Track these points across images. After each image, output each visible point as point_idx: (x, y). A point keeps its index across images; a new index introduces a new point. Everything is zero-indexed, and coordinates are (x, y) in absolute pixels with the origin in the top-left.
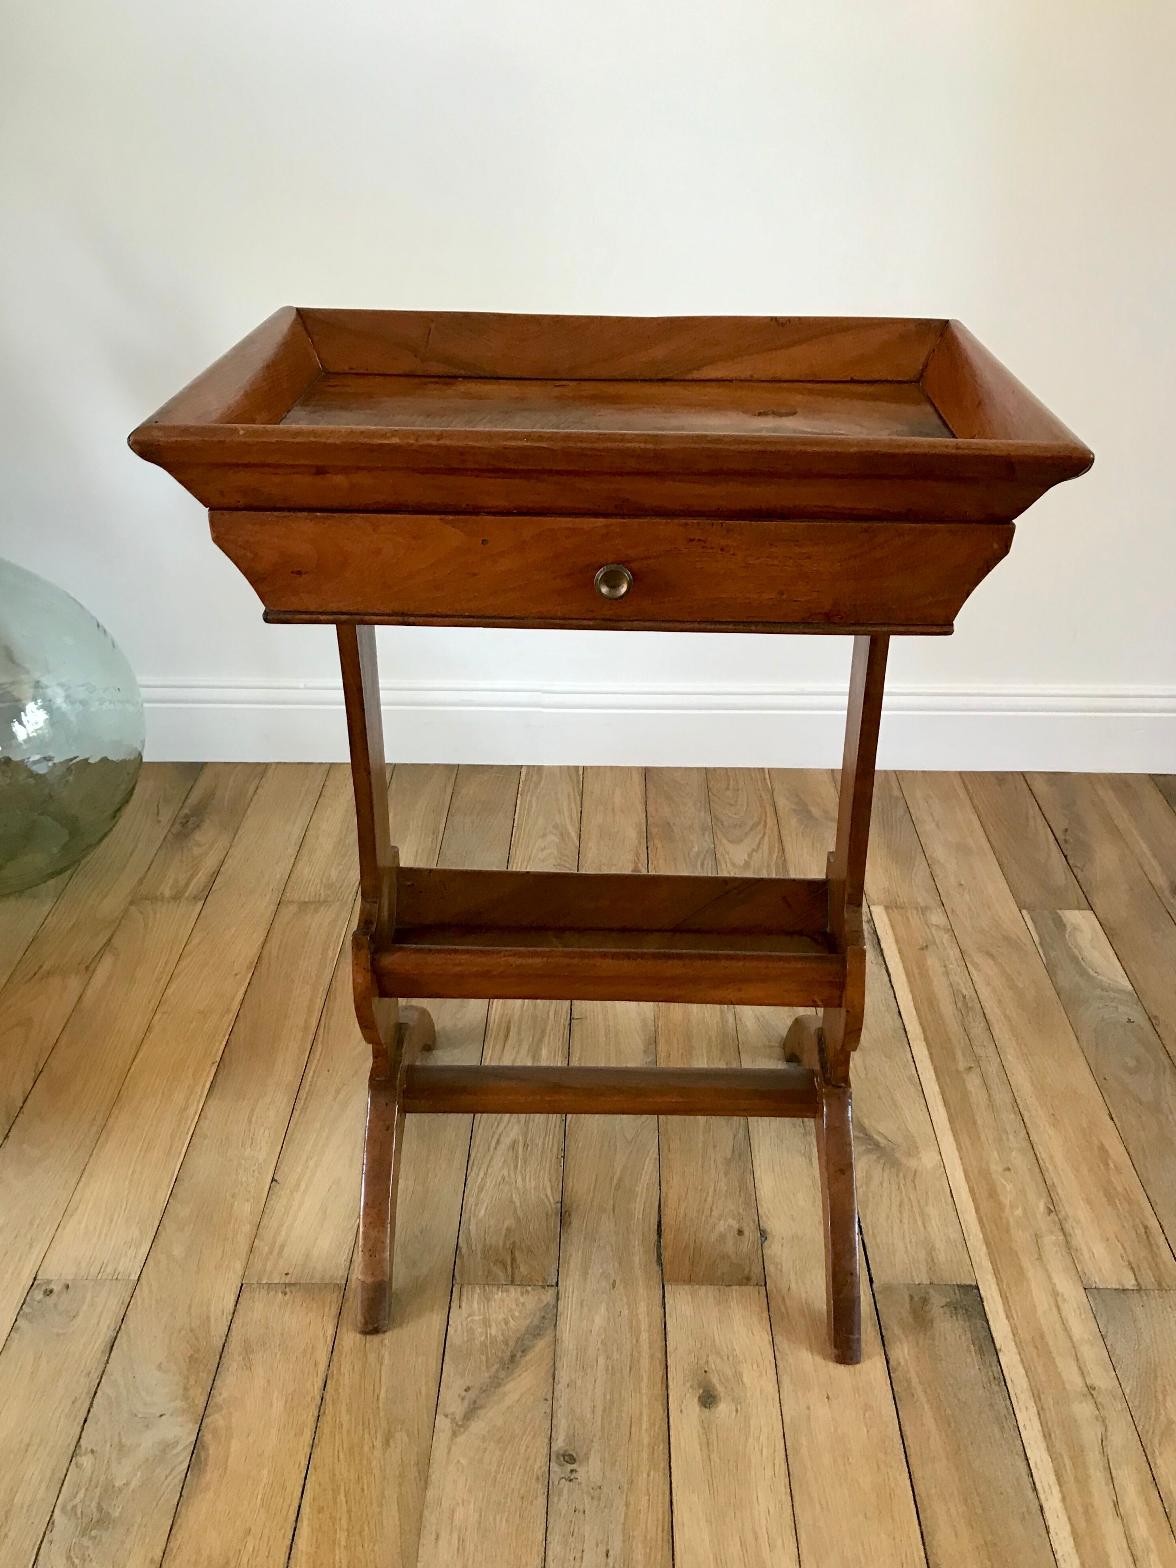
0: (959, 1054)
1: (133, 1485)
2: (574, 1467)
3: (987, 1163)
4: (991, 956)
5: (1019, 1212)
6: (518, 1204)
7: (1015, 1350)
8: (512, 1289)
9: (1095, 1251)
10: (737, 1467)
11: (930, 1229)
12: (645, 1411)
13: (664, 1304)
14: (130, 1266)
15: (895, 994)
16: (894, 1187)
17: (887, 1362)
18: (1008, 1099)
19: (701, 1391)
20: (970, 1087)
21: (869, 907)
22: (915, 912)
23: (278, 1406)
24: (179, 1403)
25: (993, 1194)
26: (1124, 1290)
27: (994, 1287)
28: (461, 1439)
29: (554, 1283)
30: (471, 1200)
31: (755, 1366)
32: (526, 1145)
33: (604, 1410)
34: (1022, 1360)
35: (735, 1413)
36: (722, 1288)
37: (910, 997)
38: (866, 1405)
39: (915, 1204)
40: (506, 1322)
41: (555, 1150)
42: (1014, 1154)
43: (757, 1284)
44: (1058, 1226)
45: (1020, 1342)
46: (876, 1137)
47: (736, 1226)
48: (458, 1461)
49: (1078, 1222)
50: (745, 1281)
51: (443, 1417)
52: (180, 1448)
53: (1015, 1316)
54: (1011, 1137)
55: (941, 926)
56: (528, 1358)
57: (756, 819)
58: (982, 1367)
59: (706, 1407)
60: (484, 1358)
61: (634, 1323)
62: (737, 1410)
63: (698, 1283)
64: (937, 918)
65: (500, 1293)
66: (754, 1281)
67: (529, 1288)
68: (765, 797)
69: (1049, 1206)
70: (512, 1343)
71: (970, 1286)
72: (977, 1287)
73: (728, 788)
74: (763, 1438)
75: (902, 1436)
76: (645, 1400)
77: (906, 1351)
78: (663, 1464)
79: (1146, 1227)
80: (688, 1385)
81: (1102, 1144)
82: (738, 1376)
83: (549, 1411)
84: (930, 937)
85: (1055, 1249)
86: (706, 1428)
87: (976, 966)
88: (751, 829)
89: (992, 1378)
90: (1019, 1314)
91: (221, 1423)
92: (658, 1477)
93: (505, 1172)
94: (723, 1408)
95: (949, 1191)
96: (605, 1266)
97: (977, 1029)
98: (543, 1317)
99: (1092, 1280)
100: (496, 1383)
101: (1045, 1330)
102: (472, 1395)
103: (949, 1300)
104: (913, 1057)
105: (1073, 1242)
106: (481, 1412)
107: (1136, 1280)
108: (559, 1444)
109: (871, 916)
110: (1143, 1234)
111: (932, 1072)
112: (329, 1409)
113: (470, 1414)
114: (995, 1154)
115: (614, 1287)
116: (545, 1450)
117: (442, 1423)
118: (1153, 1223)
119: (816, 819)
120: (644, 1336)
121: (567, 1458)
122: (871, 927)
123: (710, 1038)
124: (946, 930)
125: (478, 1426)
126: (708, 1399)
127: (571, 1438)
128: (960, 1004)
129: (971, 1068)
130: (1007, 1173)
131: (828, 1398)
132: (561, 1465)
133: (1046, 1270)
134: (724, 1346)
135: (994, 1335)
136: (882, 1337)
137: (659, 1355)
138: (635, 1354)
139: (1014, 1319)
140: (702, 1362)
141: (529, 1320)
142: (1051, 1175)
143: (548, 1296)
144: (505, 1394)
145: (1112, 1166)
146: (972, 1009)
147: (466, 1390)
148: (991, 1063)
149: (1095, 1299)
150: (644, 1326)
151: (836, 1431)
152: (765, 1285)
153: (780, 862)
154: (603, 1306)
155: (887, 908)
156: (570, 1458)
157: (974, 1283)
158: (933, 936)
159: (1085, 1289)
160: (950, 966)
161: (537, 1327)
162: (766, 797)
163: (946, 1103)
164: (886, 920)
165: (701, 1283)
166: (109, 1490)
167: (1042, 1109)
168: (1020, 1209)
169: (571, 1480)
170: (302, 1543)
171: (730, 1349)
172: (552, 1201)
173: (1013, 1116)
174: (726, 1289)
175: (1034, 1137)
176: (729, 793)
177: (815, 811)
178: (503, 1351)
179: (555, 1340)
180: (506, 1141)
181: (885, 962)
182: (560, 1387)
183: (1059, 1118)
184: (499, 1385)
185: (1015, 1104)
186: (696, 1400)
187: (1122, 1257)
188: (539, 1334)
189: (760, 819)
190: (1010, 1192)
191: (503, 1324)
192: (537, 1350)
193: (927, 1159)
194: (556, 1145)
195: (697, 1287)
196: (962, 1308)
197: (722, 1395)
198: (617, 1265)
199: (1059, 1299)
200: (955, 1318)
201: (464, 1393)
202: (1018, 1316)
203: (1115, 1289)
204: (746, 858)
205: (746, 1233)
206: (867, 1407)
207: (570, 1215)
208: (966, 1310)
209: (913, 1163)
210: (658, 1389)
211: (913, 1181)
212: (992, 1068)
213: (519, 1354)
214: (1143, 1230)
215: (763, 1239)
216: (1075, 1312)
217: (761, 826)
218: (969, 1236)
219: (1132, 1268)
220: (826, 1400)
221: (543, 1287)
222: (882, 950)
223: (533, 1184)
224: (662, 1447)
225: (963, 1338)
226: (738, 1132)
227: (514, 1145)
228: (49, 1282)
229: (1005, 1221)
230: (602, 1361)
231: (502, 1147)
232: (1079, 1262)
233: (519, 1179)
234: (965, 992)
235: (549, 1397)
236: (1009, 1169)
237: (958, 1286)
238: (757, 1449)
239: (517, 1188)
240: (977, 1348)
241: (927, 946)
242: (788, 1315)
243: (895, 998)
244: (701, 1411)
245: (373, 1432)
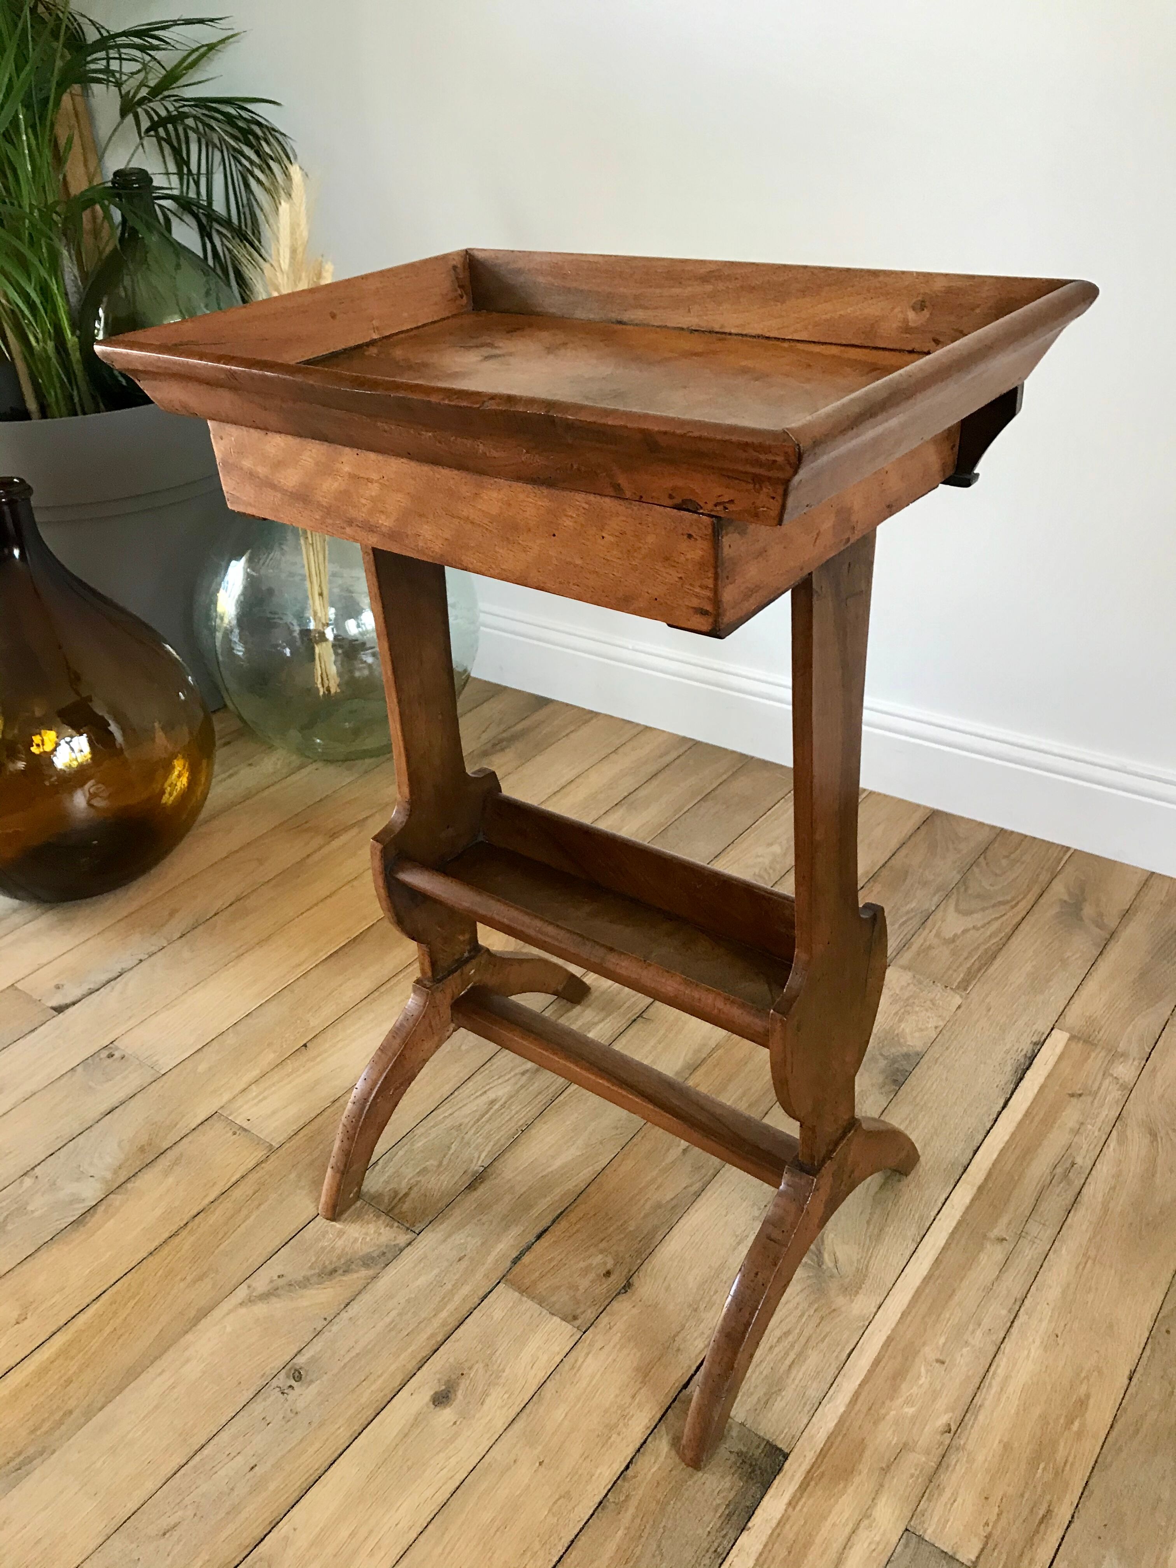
0: (1004, 1221)
1: (37, 1214)
2: (293, 1383)
3: (924, 1344)
4: (1153, 1135)
5: (909, 1411)
6: (452, 1151)
7: (764, 1539)
8: (383, 1217)
9: (960, 1500)
10: (409, 1469)
11: (794, 1372)
12: (385, 1375)
13: (485, 1297)
14: (166, 1063)
15: (991, 1128)
16: (798, 1313)
17: (627, 1467)
18: (1018, 1292)
19: (443, 1387)
20: (983, 1258)
21: (1052, 1029)
22: (1103, 1054)
23: (158, 1212)
24: (109, 1175)
25: (899, 1376)
26: (952, 1558)
27: (806, 1466)
28: (243, 1311)
29: (417, 1232)
30: (420, 1131)
31: (506, 1396)
32: (503, 1106)
33: (358, 1354)
34: (761, 1554)
35: (452, 1423)
36: (545, 1312)
37: (1007, 1138)
38: (568, 1492)
39: (803, 1340)
40: (356, 1240)
41: (520, 1123)
42: (965, 1350)
43: (578, 1328)
44: (941, 1451)
45: (779, 1535)
46: (826, 1256)
47: (609, 1266)
48: (225, 1327)
49: (971, 1461)
50: (570, 1318)
51: (246, 1287)
52: (82, 1205)
53: (798, 1508)
54: (979, 1333)
55: (1121, 1081)
56: (344, 1278)
57: (1009, 898)
58: (713, 1533)
59: (434, 1404)
60: (314, 1259)
61: (446, 1299)
62: (455, 1423)
63: (528, 1297)
64: (1125, 1071)
65: (372, 1215)
66: (578, 1323)
67: (396, 1224)
68: (1041, 878)
69: (952, 1424)
70: (343, 1261)
71: (781, 1450)
72: (786, 1456)
73: (1006, 857)
74: (453, 1461)
75: (572, 1541)
76: (393, 1367)
77: (653, 1470)
78: (357, 1428)
79: (1049, 1511)
80: (438, 1376)
81: (1088, 1396)
82: (486, 1394)
83: (319, 1329)
84: (1095, 1087)
85: (913, 1471)
86: (417, 1421)
87: (1122, 1141)
88: (994, 906)
89: (713, 1549)
90: (805, 1510)
91: (117, 1203)
92: (344, 1436)
93: (467, 1120)
94: (447, 1414)
95: (852, 1347)
96: (469, 1238)
97: (1054, 1205)
98: (384, 1253)
99: (926, 1526)
100: (305, 1283)
101: (818, 1540)
102: (281, 1282)
103: (744, 1450)
104: (946, 1200)
105: (943, 1477)
106: (274, 1300)
107: (978, 1558)
108: (301, 1360)
109: (1045, 1040)
110: (1040, 1516)
111: (954, 1224)
112: (184, 1233)
113: (265, 1296)
114: (942, 1340)
115: (460, 1260)
116: (288, 1358)
117: (242, 1292)
118: (1064, 1512)
119: (1081, 919)
120: (444, 1314)
121: (297, 1374)
122: (1034, 1051)
123: (750, 1089)
124: (1123, 1087)
125: (260, 1309)
126: (441, 1399)
127: (313, 1360)
128: (1059, 1170)
129: (1004, 1239)
130: (937, 1365)
131: (540, 1464)
132: (288, 1377)
133: (882, 1486)
134: (498, 1362)
135: (759, 1511)
136: (645, 1442)
137: (440, 1338)
138: (422, 1325)
139: (794, 1508)
140: (467, 1365)
141: (372, 1250)
142: (988, 1397)
143: (403, 1238)
144: (302, 1297)
145: (1076, 1426)
146: (1070, 1183)
147: (279, 1277)
148: (1034, 1247)
149: (906, 1545)
150: (451, 1307)
151: (520, 1496)
152: (584, 1333)
153: (994, 948)
154: (436, 1271)
155: (1072, 1038)
156: (298, 1376)
157: (787, 1451)
158: (1099, 1088)
159: (907, 1530)
160: (1089, 1127)
161: (373, 1258)
162: (1044, 877)
163: (937, 1262)
164: (1059, 1050)
165: (533, 1298)
166: (22, 1209)
167: (1050, 1321)
168: (913, 1409)
169: (283, 1393)
170: (82, 1318)
171: (501, 1367)
172: (480, 1163)
173: (1004, 1312)
174: (548, 1315)
175: (1008, 1346)
176: (1004, 862)
177: (1088, 910)
178: (331, 1263)
179: (375, 1277)
180: (491, 1095)
181: (1012, 1093)
182: (344, 1315)
183: (1061, 1342)
184: (305, 1287)
185: (1018, 1304)
186: (432, 1393)
187: (987, 1524)
188: (368, 1265)
189: (1013, 899)
190: (921, 1386)
191: (351, 1240)
192: (355, 1276)
193: (862, 1305)
194: (525, 1119)
195: (524, 1299)
196: (751, 1465)
197: (457, 1402)
198: (479, 1243)
199: (866, 1522)
200: (733, 1471)
201: (276, 1277)
202: (801, 1510)
203: (943, 1552)
204: (959, 932)
205: (613, 1277)
206: (567, 1495)
207: (482, 1182)
208: (753, 1471)
209: (840, 1301)
210: (412, 1365)
211: (822, 1318)
212: (1029, 1253)
213: (341, 1272)
214: (1041, 1513)
215: (623, 1291)
216: (870, 1543)
217: (1007, 907)
218: (829, 1402)
219: (986, 1543)
220: (537, 1464)
221: (408, 1229)
222: (1021, 1079)
223: (480, 1140)
224: (371, 1413)
225: (724, 1494)
226: (691, 1186)
227: (493, 1102)
228: (117, 1049)
229: (883, 1411)
230: (394, 1313)
231: (484, 1098)
232: (929, 1500)
233: (472, 1131)
234: (1079, 1160)
235: (329, 1319)
236: (943, 1363)
237: (768, 1442)
238: (439, 1466)
239: (463, 1138)
240: (727, 1512)
241: (1080, 1095)
242: (578, 1370)
243: (989, 1132)
244: (427, 1404)
245: (193, 1268)
